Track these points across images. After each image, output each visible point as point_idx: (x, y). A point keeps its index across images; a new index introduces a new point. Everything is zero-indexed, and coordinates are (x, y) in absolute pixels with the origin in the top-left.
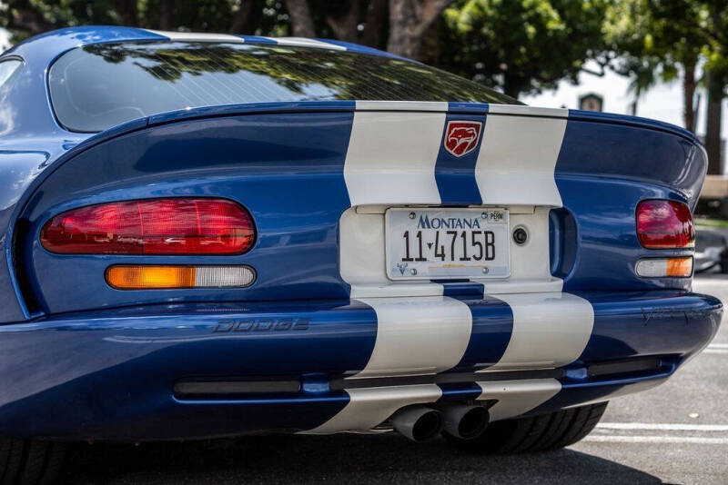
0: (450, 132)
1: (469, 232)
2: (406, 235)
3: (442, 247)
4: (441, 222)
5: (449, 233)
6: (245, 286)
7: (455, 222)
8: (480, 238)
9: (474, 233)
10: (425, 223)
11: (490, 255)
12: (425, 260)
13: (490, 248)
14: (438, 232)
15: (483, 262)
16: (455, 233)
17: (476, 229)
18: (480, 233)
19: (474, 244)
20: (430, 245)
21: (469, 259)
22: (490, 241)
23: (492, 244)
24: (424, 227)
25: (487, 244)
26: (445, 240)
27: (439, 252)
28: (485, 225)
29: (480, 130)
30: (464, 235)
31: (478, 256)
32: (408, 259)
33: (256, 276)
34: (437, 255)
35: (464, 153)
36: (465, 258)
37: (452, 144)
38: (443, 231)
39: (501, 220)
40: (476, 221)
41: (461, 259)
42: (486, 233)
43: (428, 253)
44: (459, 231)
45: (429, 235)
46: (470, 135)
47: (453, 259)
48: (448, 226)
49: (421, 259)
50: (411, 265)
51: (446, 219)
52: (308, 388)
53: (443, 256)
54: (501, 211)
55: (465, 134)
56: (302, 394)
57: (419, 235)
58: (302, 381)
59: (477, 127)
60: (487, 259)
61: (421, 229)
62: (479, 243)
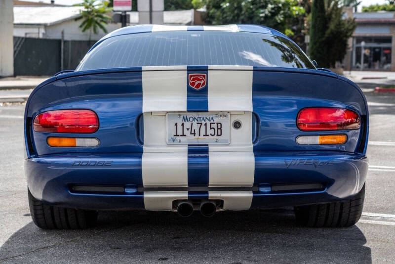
0: (190, 79)
1: (208, 123)
2: (176, 125)
3: (194, 130)
4: (194, 119)
5: (198, 123)
6: (96, 146)
7: (201, 119)
8: (214, 126)
9: (211, 124)
10: (185, 119)
11: (219, 134)
12: (185, 136)
13: (219, 131)
14: (192, 124)
15: (215, 137)
16: (201, 124)
17: (212, 122)
18: (214, 123)
19: (211, 129)
20: (188, 129)
21: (208, 135)
22: (219, 127)
23: (221, 129)
24: (185, 121)
25: (218, 129)
26: (196, 127)
27: (193, 132)
28: (216, 120)
29: (206, 77)
30: (206, 124)
31: (213, 134)
32: (177, 135)
33: (100, 143)
34: (191, 134)
35: (200, 88)
36: (206, 135)
37: (193, 84)
38: (195, 123)
39: (225, 118)
40: (212, 118)
41: (204, 135)
42: (218, 124)
43: (187, 133)
44: (204, 123)
45: (187, 125)
46: (201, 80)
47: (199, 136)
48: (198, 121)
49: (183, 135)
50: (178, 138)
51: (196, 118)
52: (128, 190)
53: (194, 134)
54: (225, 114)
55: (199, 80)
56: (124, 193)
57: (183, 124)
58: (125, 187)
59: (204, 76)
60: (218, 135)
61: (183, 122)
62: (213, 128)
